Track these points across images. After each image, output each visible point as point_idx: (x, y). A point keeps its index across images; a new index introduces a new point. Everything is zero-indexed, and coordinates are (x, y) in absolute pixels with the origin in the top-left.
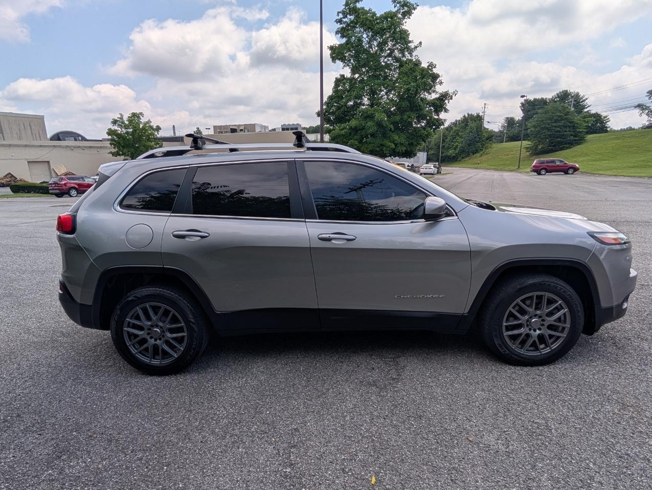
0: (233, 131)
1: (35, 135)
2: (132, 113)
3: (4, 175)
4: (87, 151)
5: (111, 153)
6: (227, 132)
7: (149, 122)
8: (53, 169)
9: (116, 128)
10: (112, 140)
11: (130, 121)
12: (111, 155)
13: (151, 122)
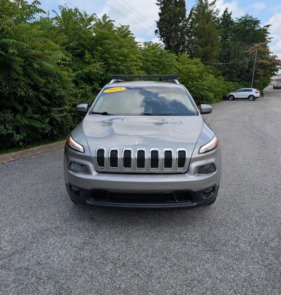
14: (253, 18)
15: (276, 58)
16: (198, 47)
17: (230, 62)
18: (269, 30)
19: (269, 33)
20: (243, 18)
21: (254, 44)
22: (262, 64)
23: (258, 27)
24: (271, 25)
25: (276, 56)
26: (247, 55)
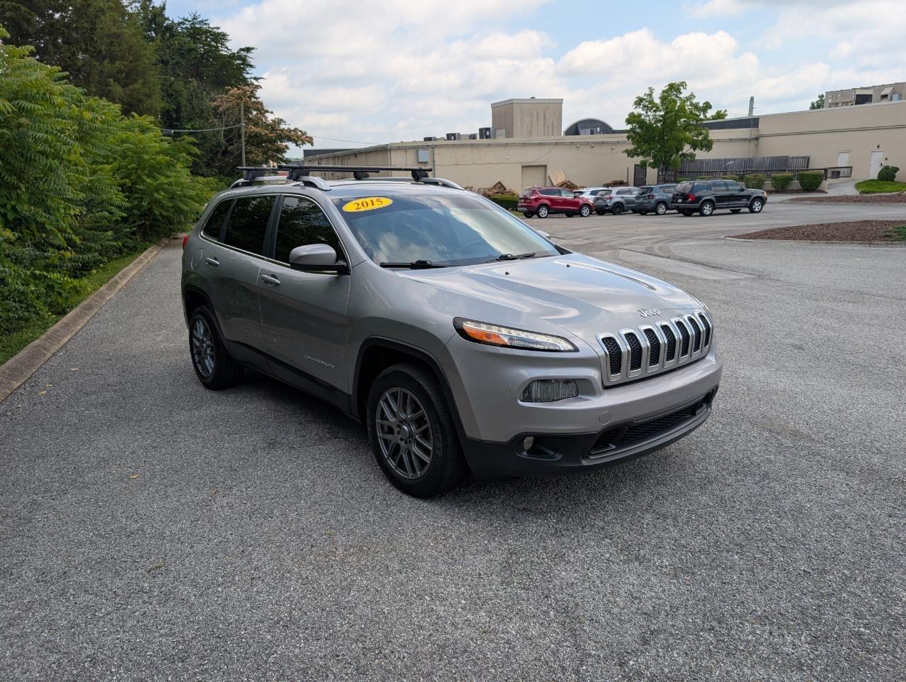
0: (862, 99)
1: (548, 127)
2: (669, 85)
3: (493, 185)
4: (597, 149)
5: (626, 151)
6: (846, 103)
7: (692, 96)
8: (549, 177)
9: (639, 111)
10: (632, 130)
11: (664, 99)
12: (626, 154)
13: (695, 97)
14: (211, 26)
15: (282, 126)
16: (112, 84)
17: (185, 129)
18: (252, 58)
19: (251, 66)
20: (187, 23)
21: (229, 90)
22: (256, 135)
23: (226, 50)
24: (253, 48)
25: (281, 120)
26: (216, 113)
